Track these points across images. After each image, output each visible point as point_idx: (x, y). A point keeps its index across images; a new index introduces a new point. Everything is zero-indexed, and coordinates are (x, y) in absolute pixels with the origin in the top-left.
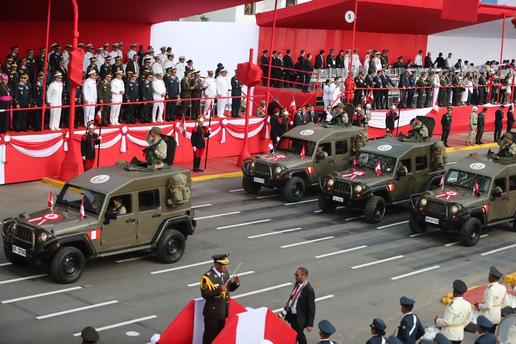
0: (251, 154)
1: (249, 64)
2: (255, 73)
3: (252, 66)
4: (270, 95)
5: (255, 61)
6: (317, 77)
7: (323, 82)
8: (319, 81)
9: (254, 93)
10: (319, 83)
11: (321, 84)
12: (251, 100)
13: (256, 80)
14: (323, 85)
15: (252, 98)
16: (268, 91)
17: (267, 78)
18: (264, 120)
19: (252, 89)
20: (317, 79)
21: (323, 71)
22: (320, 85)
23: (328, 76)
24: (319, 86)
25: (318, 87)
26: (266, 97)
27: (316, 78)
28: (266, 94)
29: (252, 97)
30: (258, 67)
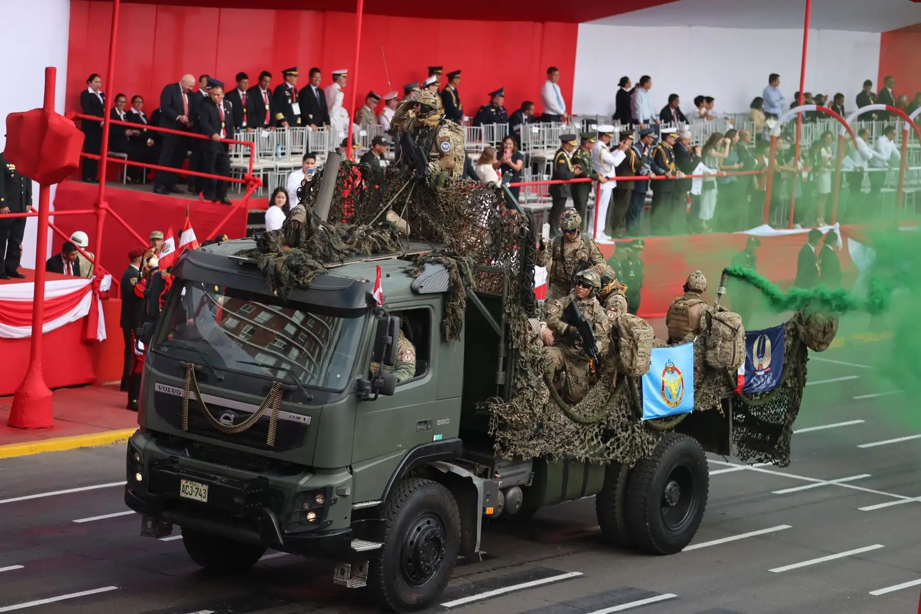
0: (53, 389)
1: (44, 114)
2: (61, 141)
3: (52, 120)
4: (107, 210)
5: (59, 106)
6: (249, 153)
7: (266, 170)
8: (255, 166)
9: (55, 204)
10: (254, 171)
11: (262, 173)
12: (51, 226)
13: (66, 163)
14: (265, 176)
15: (51, 219)
16: (102, 199)
17: (97, 157)
18: (92, 283)
19: (53, 188)
20: (248, 159)
21: (265, 133)
22: (256, 178)
23: (280, 151)
24: (256, 182)
25: (251, 182)
26: (97, 215)
27: (245, 156)
28: (97, 206)
29: (51, 214)
30: (72, 123)
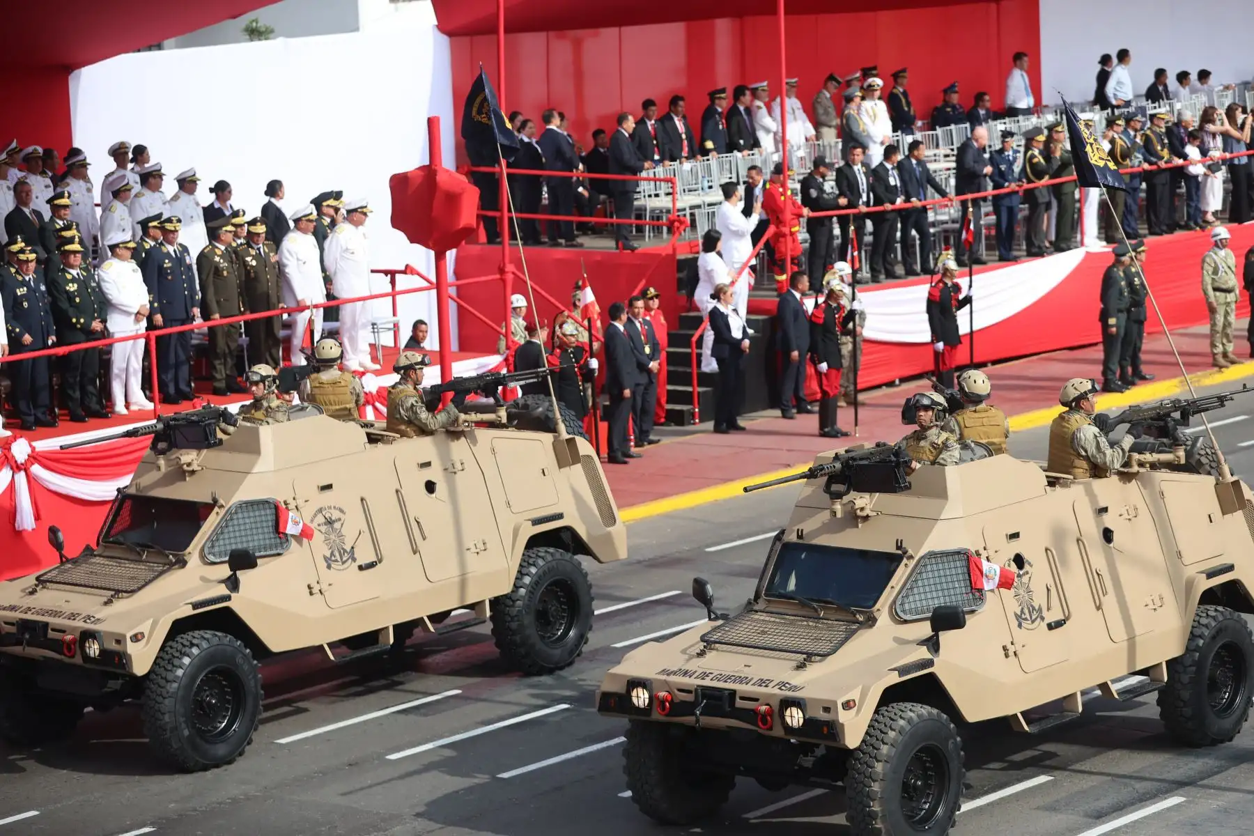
1: (429, 171)
2: (453, 199)
3: (441, 178)
4: (513, 273)
5: (448, 161)
6: (671, 190)
7: (692, 208)
8: (679, 205)
9: (458, 274)
10: (679, 210)
11: (688, 212)
12: (452, 299)
13: (461, 226)
14: (692, 215)
15: (452, 291)
16: (507, 260)
17: (497, 214)
19: (451, 255)
20: (671, 197)
21: (687, 166)
22: (682, 218)
23: (706, 185)
24: (681, 222)
25: (676, 224)
26: (504, 281)
27: (668, 194)
28: (502, 271)
29: (451, 285)
